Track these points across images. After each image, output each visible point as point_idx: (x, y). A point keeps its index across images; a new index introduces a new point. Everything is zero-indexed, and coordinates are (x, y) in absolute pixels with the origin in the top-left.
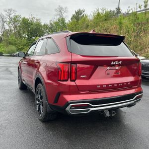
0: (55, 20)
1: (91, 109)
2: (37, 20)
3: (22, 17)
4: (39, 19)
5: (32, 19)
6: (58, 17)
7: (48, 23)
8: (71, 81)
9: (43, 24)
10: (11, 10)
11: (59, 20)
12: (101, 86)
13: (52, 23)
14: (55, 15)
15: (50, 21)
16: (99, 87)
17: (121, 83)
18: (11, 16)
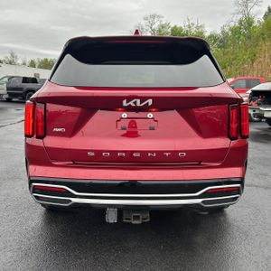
0: (232, 24)
1: (74, 200)
2: (197, 27)
3: (172, 25)
4: (201, 26)
5: (190, 27)
6: (240, 16)
7: (219, 32)
8: (37, 138)
9: (207, 34)
10: (153, 17)
11: (240, 22)
12: (99, 153)
13: (227, 30)
14: (234, 14)
15: (223, 28)
16: (93, 154)
17: (152, 152)
18: (153, 27)
